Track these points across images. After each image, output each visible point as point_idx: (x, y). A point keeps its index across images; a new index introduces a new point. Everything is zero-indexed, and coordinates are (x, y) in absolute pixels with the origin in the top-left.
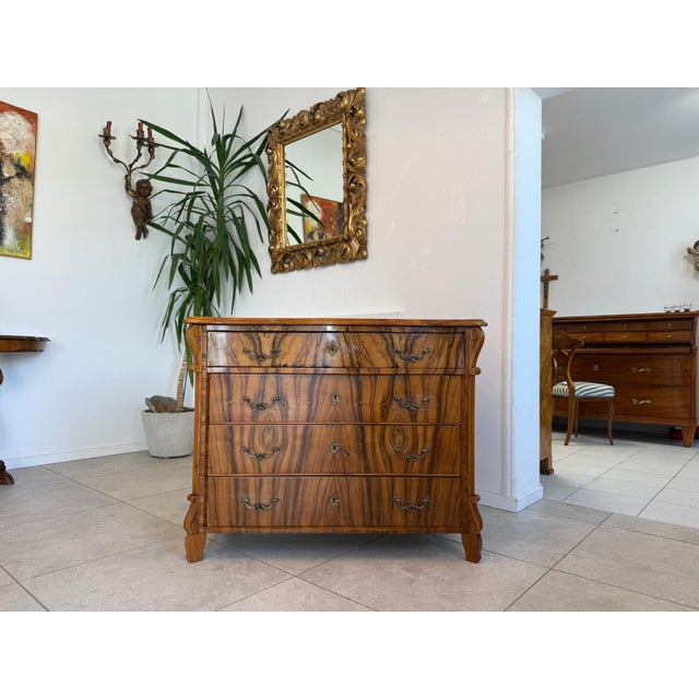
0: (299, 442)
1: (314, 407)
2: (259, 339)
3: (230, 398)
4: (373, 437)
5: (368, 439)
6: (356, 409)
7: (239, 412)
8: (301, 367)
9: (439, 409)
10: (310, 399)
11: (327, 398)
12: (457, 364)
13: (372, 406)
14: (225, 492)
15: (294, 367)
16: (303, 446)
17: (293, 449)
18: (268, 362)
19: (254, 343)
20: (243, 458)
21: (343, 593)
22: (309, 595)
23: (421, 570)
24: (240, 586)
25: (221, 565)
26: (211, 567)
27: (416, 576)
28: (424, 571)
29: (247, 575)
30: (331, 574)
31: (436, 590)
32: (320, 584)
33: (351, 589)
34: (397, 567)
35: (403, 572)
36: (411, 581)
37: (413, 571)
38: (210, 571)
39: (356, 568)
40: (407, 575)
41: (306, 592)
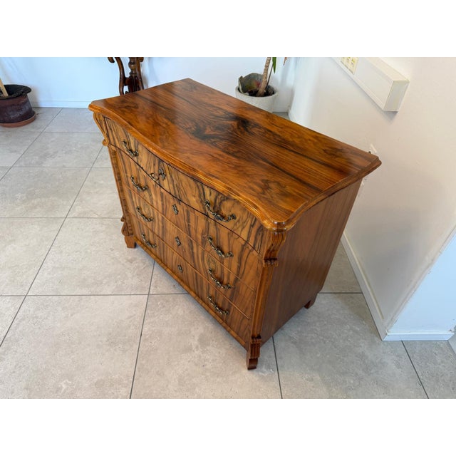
0: (161, 224)
1: (165, 207)
3: (126, 171)
4: (197, 251)
5: (195, 250)
6: (187, 226)
9: (239, 268)
10: (162, 201)
11: (171, 207)
12: (254, 245)
13: (196, 231)
14: (136, 224)
16: (163, 227)
18: (135, 159)
19: (127, 139)
21: (145, 329)
22: (131, 317)
23: (208, 345)
24: (120, 283)
25: (135, 259)
26: (130, 258)
27: (197, 347)
28: (208, 348)
29: (133, 276)
30: (164, 306)
31: (187, 370)
32: (148, 311)
33: (154, 329)
34: (201, 330)
35: (197, 338)
36: (188, 349)
37: (203, 341)
38: (125, 261)
39: (180, 312)
40: (195, 342)
41: (134, 313)
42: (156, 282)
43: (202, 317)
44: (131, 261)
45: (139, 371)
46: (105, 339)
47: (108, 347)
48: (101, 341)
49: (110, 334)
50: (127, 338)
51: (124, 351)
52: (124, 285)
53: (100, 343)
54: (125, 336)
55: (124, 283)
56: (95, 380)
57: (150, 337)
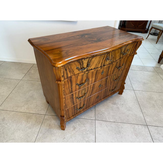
0: (91, 89)
1: (96, 78)
2: (82, 62)
3: (72, 86)
5: (108, 80)
6: (107, 74)
7: (75, 89)
8: (97, 68)
9: (125, 66)
10: (96, 76)
11: (100, 74)
12: (133, 52)
13: (111, 71)
14: (71, 110)
15: (94, 69)
17: (90, 91)
18: (86, 70)
19: (81, 64)
20: (76, 100)
21: (112, 121)
22: (106, 126)
23: (115, 102)
24: (88, 132)
25: (73, 126)
26: (72, 129)
27: (117, 105)
28: (116, 103)
29: (84, 126)
30: (101, 114)
31: (125, 109)
32: (104, 120)
33: (111, 118)
34: (110, 104)
35: (113, 105)
36: (118, 108)
37: (115, 104)
38: (74, 131)
39: (104, 109)
40: (115, 106)
41: (104, 125)
42: (88, 117)
43: (105, 103)
44: (74, 128)
45: (128, 122)
46: (118, 135)
47: (121, 133)
48: (119, 137)
49: (115, 133)
50: (116, 127)
51: (122, 128)
52: (90, 130)
53: (120, 137)
54: (115, 128)
55: (88, 130)
56: (135, 137)
57: (115, 119)
